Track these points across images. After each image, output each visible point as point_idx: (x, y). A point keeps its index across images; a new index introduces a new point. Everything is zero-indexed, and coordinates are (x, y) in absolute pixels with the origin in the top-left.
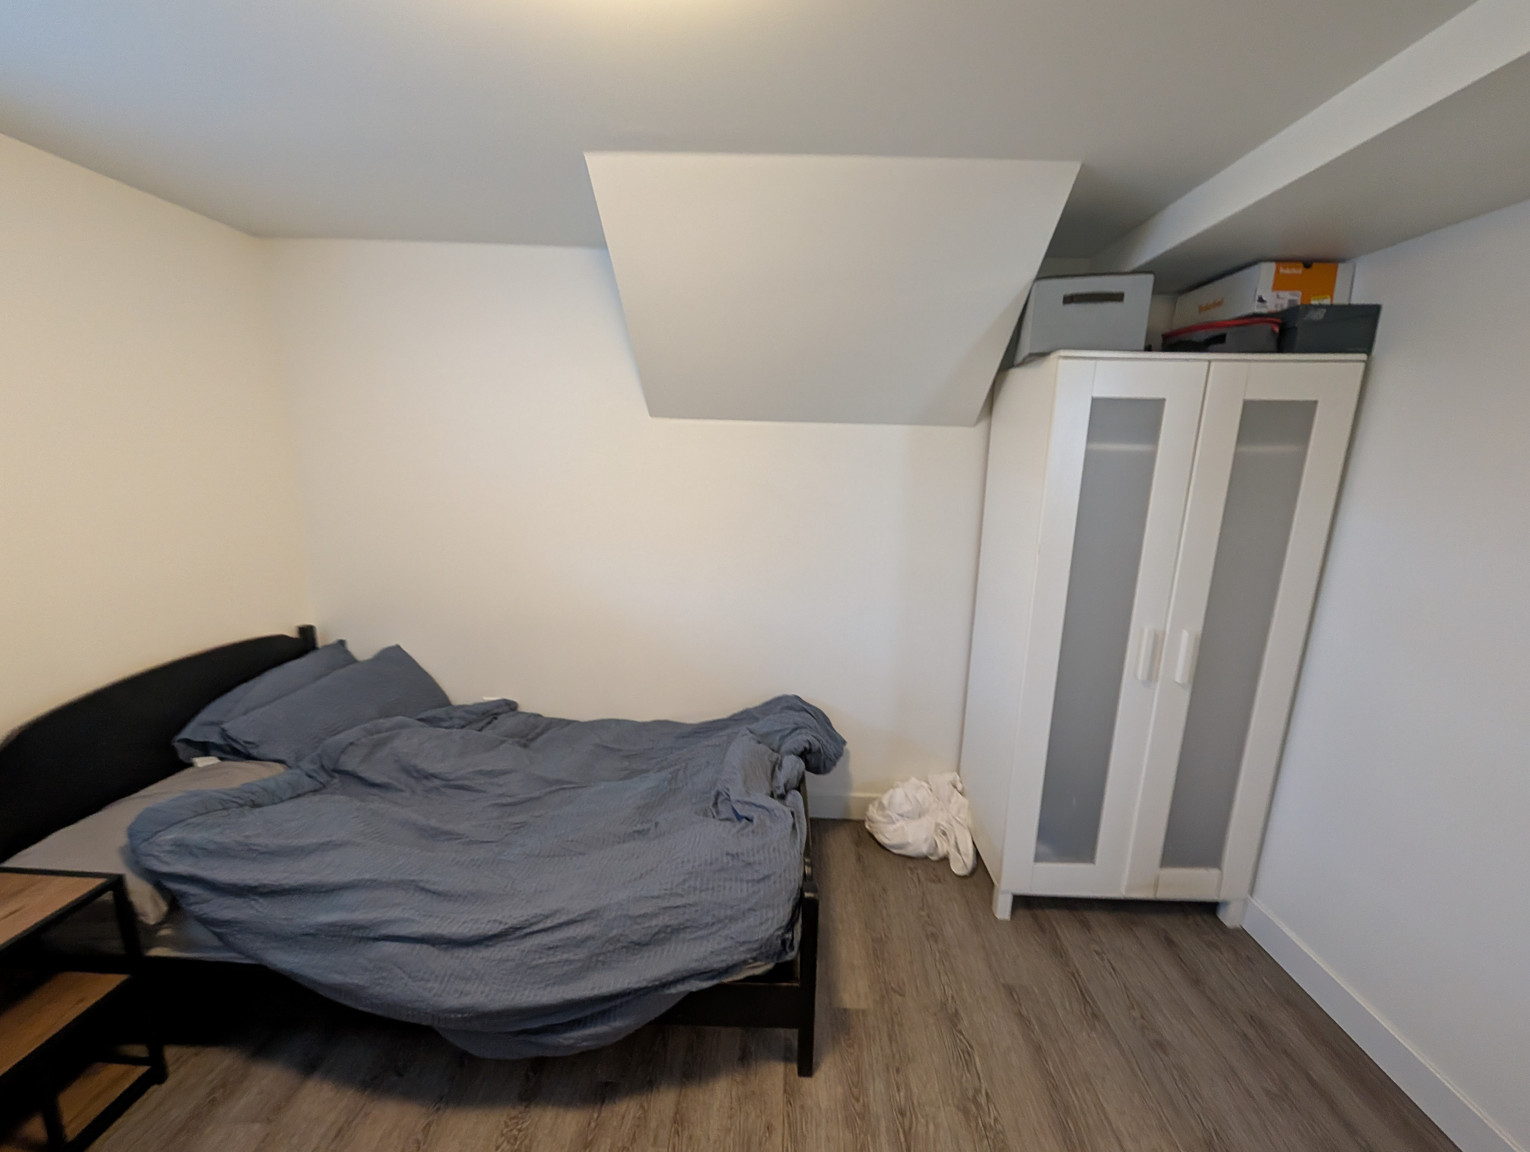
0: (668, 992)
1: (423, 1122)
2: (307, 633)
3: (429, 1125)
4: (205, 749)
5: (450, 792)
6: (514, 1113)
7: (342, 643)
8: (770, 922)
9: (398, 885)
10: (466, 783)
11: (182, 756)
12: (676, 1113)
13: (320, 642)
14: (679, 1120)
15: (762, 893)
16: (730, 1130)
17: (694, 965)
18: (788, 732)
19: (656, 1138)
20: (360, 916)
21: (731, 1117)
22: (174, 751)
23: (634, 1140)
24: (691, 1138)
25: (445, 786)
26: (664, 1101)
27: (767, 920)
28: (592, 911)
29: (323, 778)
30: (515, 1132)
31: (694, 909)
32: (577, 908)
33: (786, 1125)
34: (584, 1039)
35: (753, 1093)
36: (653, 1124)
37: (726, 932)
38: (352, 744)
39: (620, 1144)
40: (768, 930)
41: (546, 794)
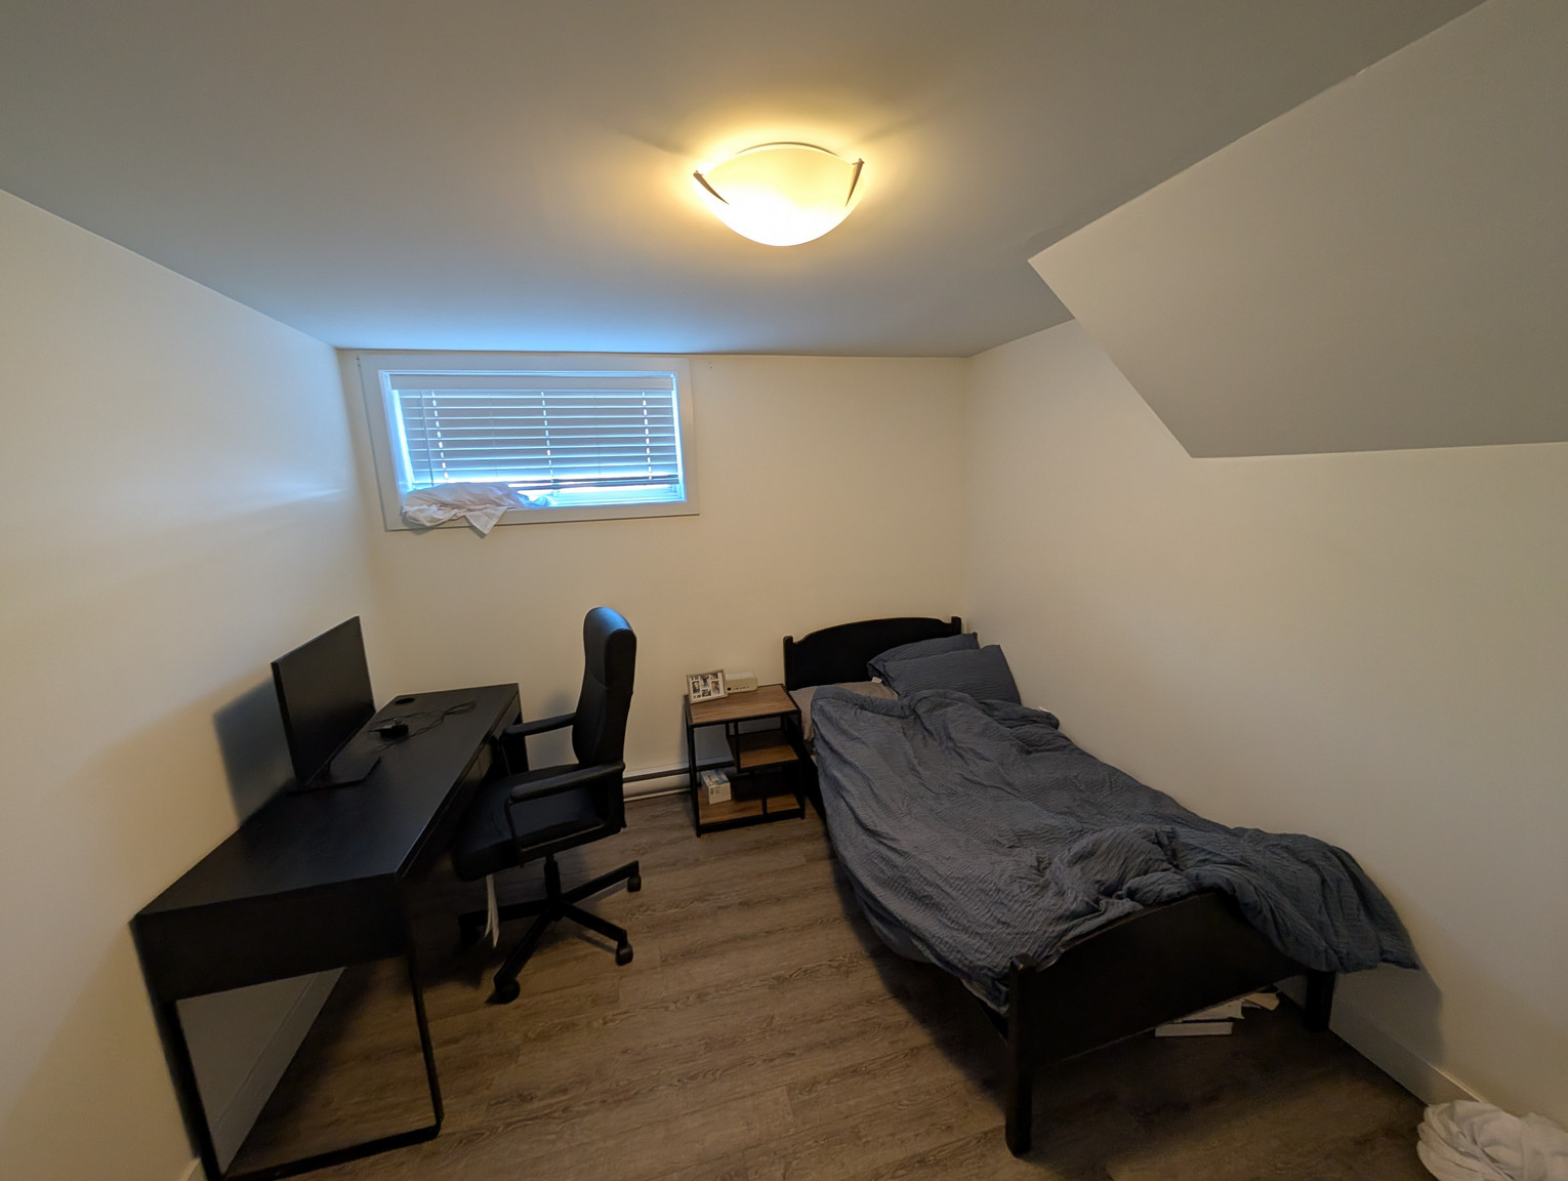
0: (914, 941)
1: (836, 916)
2: (957, 621)
3: (837, 919)
4: (880, 675)
5: (954, 754)
6: (863, 953)
7: (975, 635)
8: (984, 956)
9: (864, 777)
10: (963, 753)
11: (870, 674)
12: (918, 1048)
13: (965, 631)
14: (914, 1052)
15: (994, 931)
16: (930, 1095)
17: (926, 934)
18: (1224, 860)
19: (896, 1042)
20: (844, 781)
21: (937, 1091)
22: (866, 669)
23: (887, 1028)
24: (908, 1066)
25: (954, 750)
26: (919, 1036)
27: (982, 953)
28: (906, 853)
29: (907, 712)
30: (855, 960)
31: (950, 900)
32: (904, 846)
33: (961, 1143)
34: (880, 930)
35: (966, 1104)
36: (901, 1036)
37: (955, 933)
38: (925, 698)
39: (880, 1021)
40: (979, 960)
41: (991, 786)
